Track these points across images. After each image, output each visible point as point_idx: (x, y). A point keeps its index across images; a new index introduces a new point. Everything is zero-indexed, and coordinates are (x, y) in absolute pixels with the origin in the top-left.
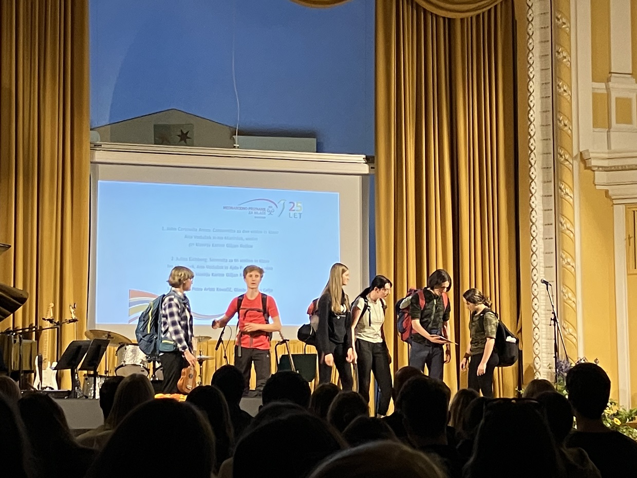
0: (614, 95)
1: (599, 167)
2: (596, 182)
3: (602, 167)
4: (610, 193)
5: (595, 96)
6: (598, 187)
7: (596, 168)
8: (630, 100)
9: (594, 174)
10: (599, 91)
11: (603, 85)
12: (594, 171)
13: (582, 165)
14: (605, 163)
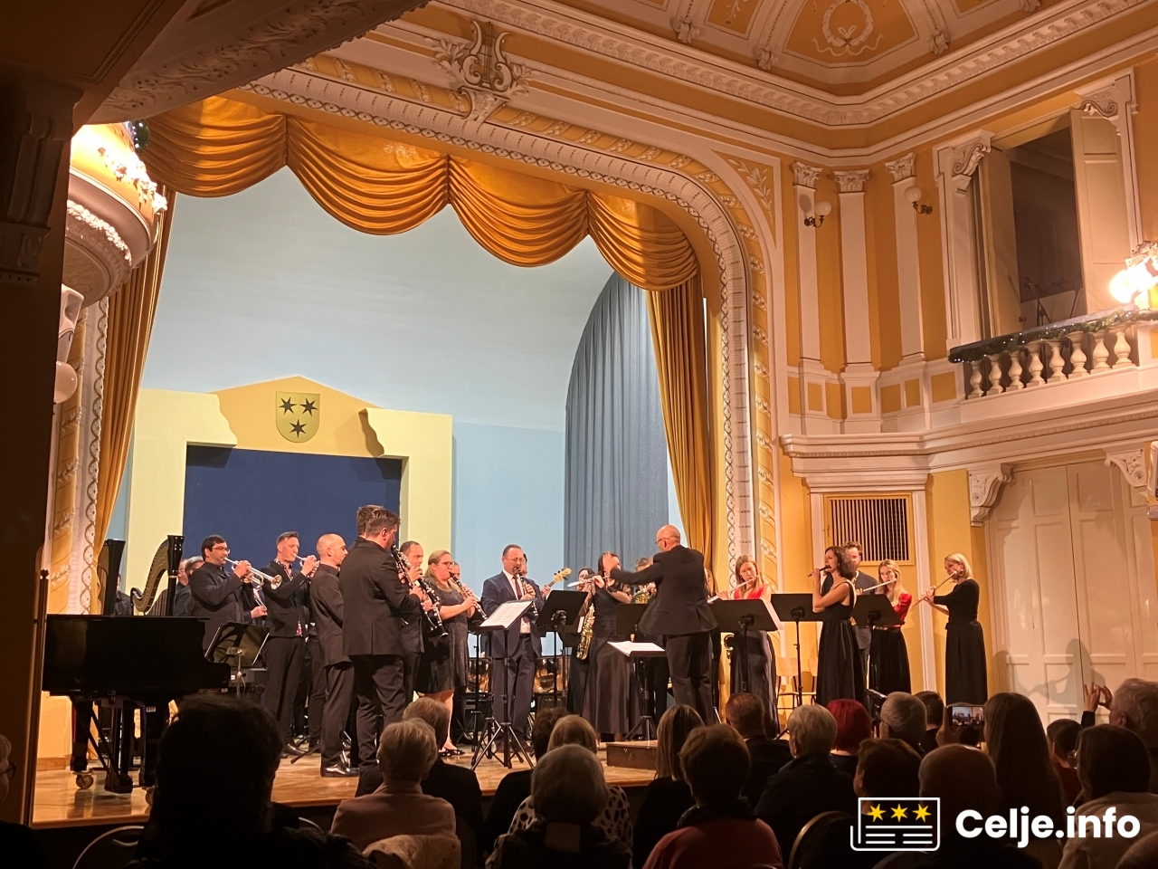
0: (806, 380)
1: (797, 453)
2: (795, 467)
3: (800, 453)
4: (807, 481)
5: (789, 378)
6: (795, 474)
7: (794, 455)
8: (820, 386)
9: (792, 461)
10: (792, 375)
11: (796, 370)
12: (791, 457)
13: (781, 451)
14: (804, 450)
